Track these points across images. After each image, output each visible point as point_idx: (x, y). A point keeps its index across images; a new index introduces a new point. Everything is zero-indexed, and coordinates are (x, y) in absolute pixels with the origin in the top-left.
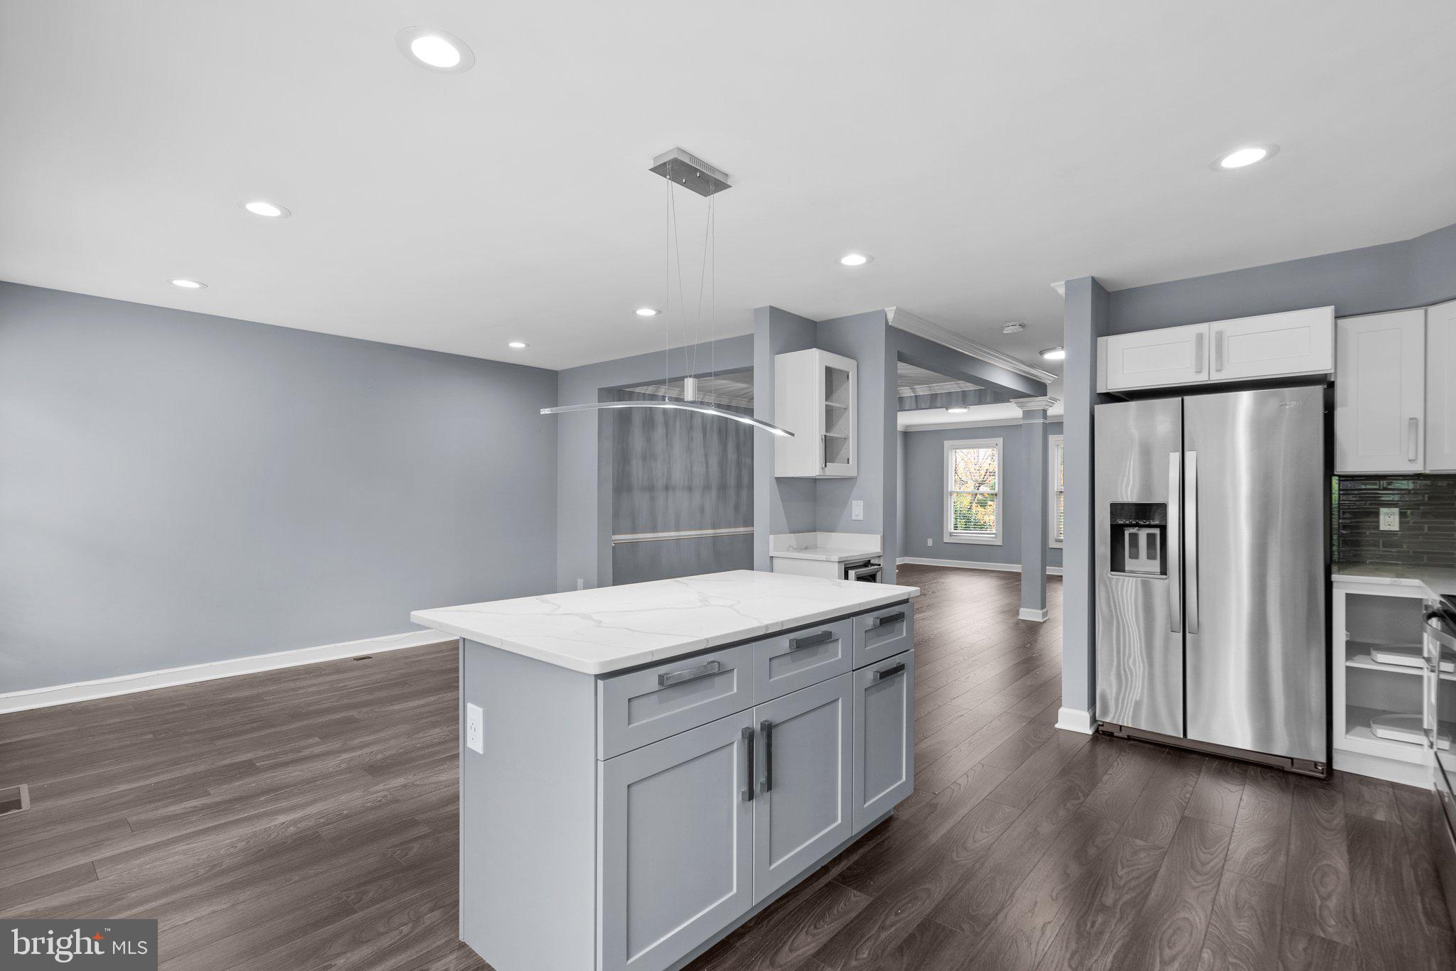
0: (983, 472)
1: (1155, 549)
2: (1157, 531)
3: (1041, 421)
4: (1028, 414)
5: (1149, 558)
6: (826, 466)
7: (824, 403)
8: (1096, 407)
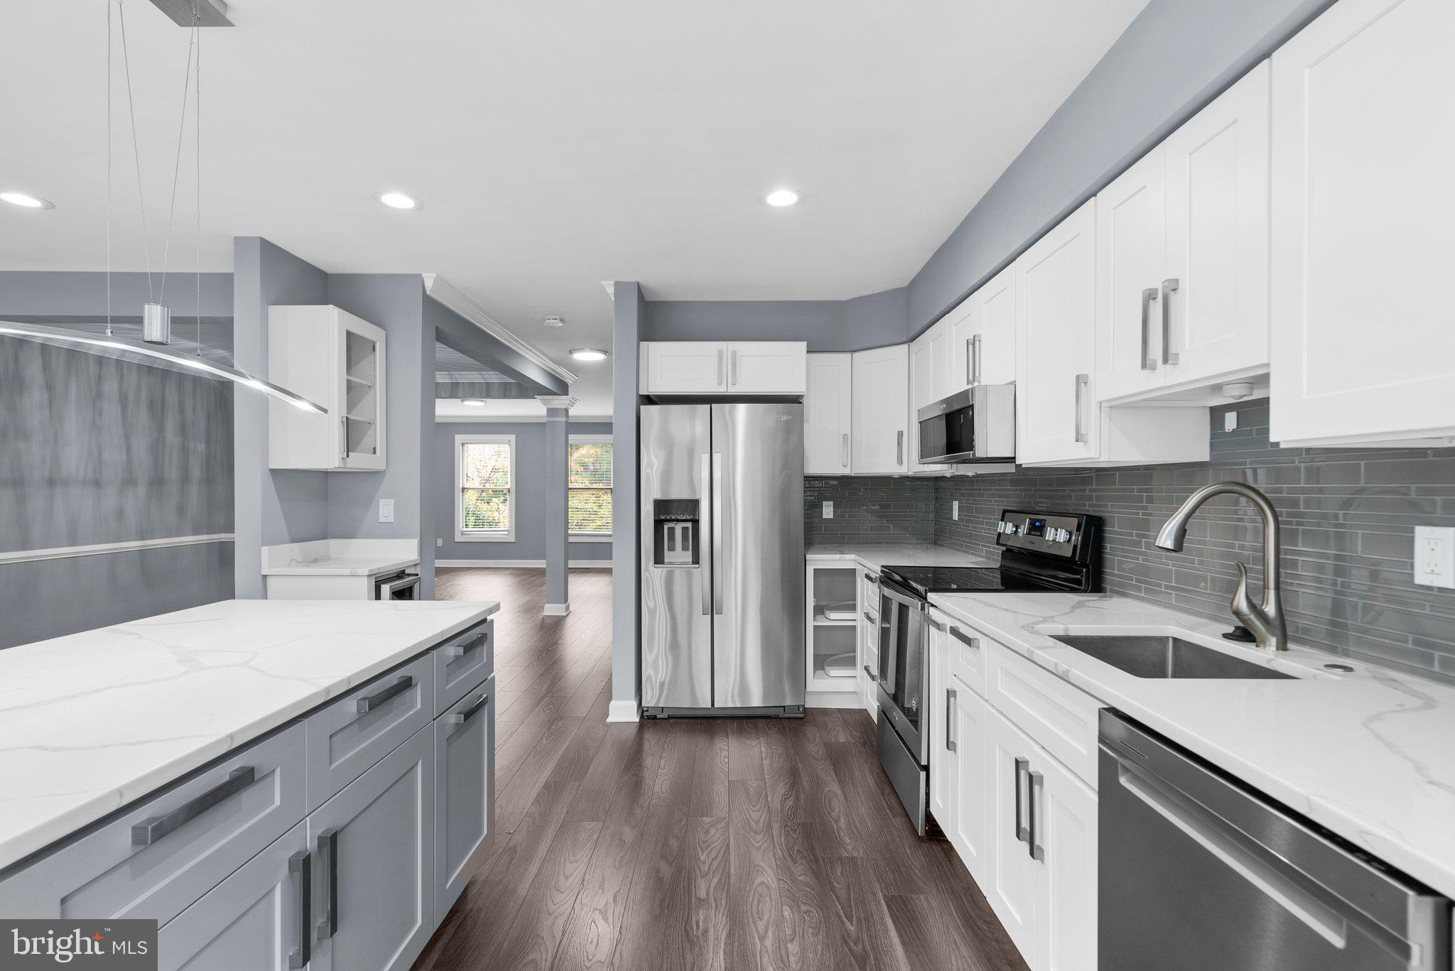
0: (490, 469)
1: (688, 540)
2: (689, 525)
3: (564, 419)
4: (552, 412)
5: (683, 549)
6: (348, 456)
7: (345, 377)
8: (642, 407)
